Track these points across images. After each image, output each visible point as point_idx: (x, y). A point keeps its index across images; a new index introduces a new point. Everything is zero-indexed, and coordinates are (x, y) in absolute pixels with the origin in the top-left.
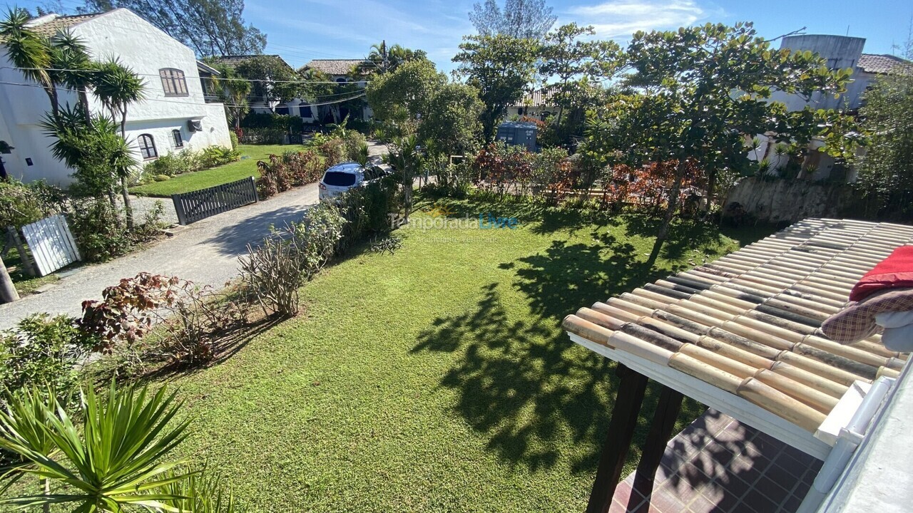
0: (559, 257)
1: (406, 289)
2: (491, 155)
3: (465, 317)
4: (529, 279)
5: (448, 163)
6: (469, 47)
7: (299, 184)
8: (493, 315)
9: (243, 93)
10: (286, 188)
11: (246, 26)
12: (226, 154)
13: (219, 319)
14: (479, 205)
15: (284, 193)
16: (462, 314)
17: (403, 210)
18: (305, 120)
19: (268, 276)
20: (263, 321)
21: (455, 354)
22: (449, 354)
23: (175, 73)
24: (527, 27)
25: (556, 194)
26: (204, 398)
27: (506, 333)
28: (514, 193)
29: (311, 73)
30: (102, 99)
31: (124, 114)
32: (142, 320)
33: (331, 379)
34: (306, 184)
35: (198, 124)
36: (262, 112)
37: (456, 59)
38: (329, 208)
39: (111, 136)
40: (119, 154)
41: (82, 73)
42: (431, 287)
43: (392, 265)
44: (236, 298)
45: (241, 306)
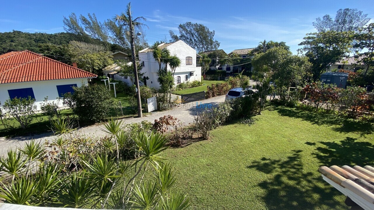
0: (349, 147)
1: (252, 141)
2: (313, 88)
3: (278, 161)
4: (324, 153)
5: (287, 90)
6: (309, 38)
7: (219, 95)
8: (295, 165)
9: (208, 63)
10: (215, 96)
11: (214, 41)
12: (199, 83)
13: (185, 134)
14: (302, 111)
15: (214, 97)
16: (278, 159)
17: (259, 109)
18: (227, 72)
19: (201, 123)
20: (197, 139)
21: (269, 175)
22: (265, 174)
23: (190, 58)
24: (349, 25)
25: (355, 113)
26: (175, 156)
27: (300, 175)
28: (326, 108)
29: (233, 55)
30: (170, 66)
31: (175, 70)
32: (166, 128)
33: (214, 166)
34: (222, 95)
35: (193, 73)
36: (213, 69)
37: (301, 44)
38: (227, 104)
39: (170, 77)
40: (171, 82)
41: (167, 59)
42: (264, 144)
43: (248, 130)
44: (191, 129)
45: (192, 132)
